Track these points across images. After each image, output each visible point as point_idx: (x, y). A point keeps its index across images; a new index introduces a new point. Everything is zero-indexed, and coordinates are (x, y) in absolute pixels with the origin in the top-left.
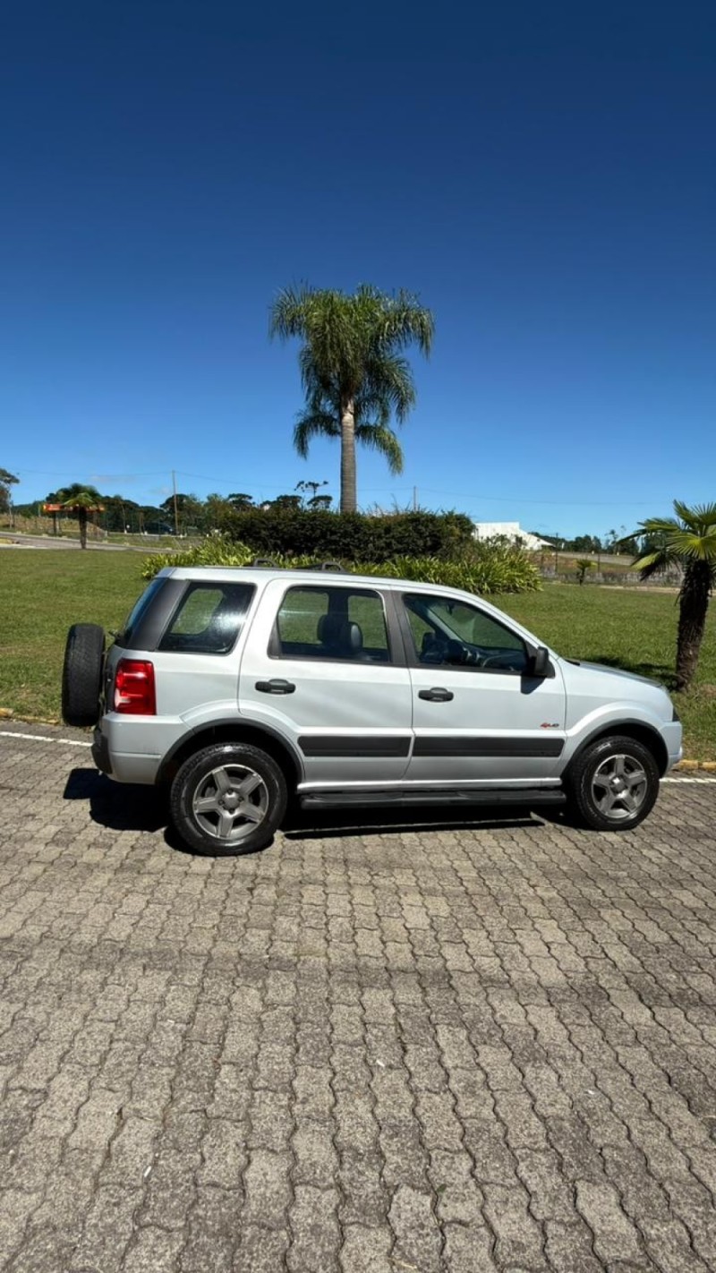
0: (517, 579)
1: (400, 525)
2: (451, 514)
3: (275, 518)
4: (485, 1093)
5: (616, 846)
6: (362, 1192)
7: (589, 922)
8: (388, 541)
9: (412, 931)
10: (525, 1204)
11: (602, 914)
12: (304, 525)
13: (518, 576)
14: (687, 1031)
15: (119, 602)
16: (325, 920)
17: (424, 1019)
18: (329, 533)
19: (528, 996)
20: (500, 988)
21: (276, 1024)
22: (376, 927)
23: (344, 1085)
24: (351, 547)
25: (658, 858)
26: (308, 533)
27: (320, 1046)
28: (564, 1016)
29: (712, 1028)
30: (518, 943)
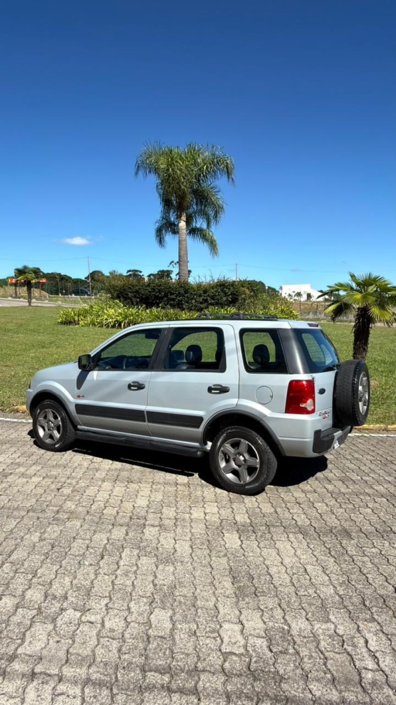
1: (213, 288)
2: (245, 280)
3: (137, 285)
7: (235, 503)
8: (205, 298)
9: (136, 508)
12: (154, 290)
14: (254, 551)
15: (39, 338)
16: (91, 503)
17: (120, 546)
18: (169, 294)
19: (181, 536)
20: (168, 533)
21: (42, 547)
22: (117, 506)
23: (63, 571)
24: (183, 302)
26: (157, 294)
27: (60, 556)
28: (194, 545)
29: (269, 549)
30: (191, 513)
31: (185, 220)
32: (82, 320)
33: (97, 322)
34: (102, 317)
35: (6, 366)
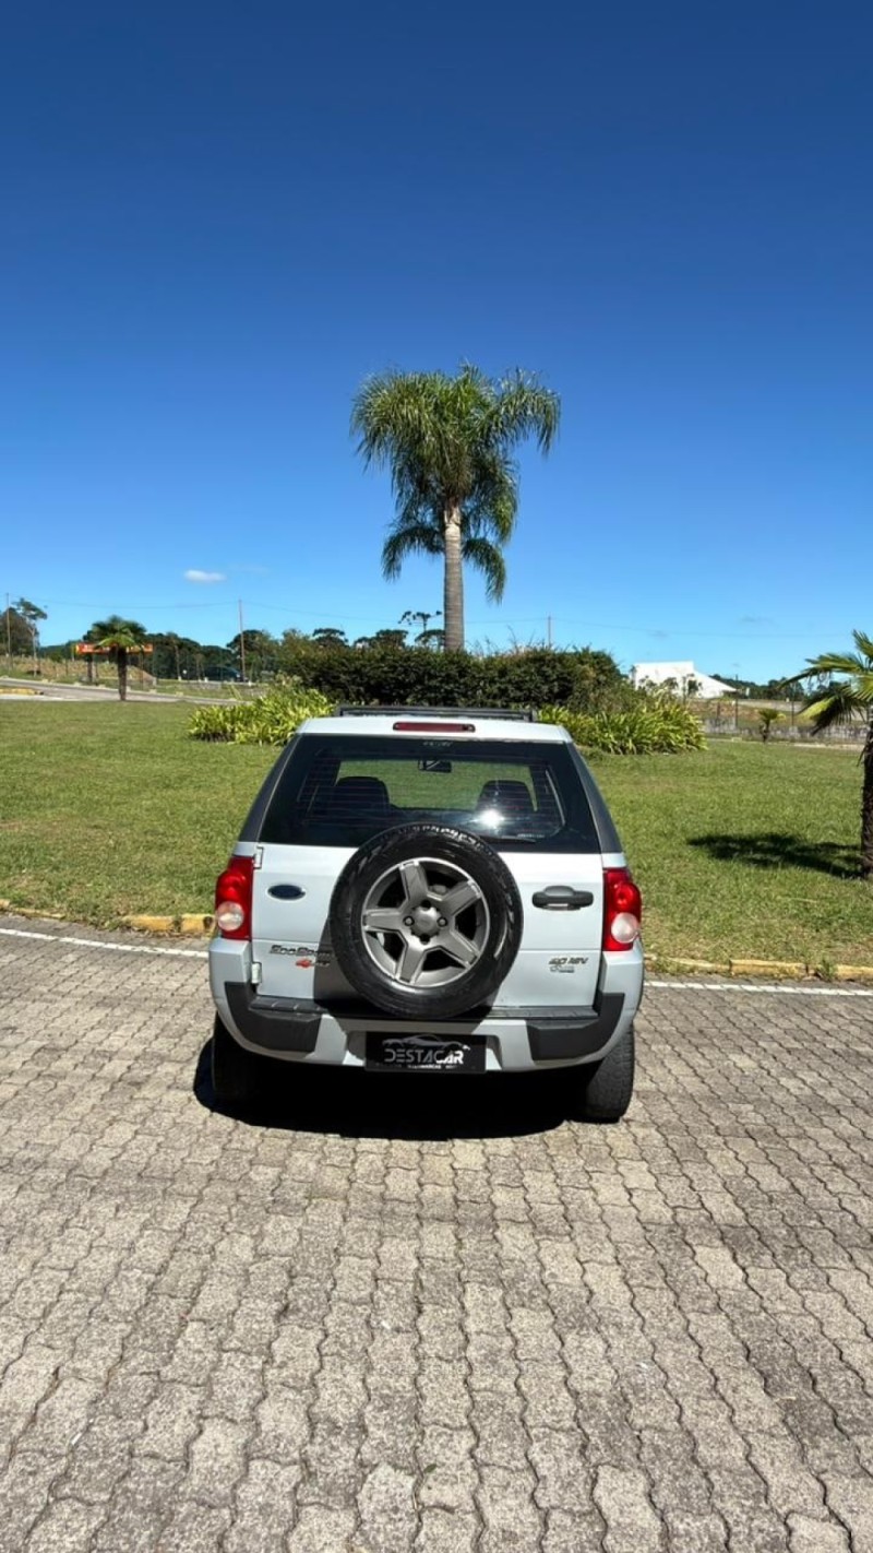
0: (672, 734)
1: (519, 666)
2: (586, 651)
3: (358, 659)
4: (509, 1363)
5: (747, 1073)
6: (331, 1470)
7: (689, 1164)
8: (503, 687)
9: (460, 1172)
10: (530, 1490)
11: (709, 1156)
12: (396, 668)
13: (673, 731)
14: (784, 1298)
15: (156, 767)
16: (352, 1157)
17: (452, 1276)
18: (426, 677)
19: (591, 1252)
20: (557, 1241)
21: (266, 1277)
22: (415, 1166)
23: (334, 1349)
24: (456, 695)
25: (800, 1088)
26: (400, 678)
27: (315, 1304)
28: (632, 1276)
29: (818, 1294)
30: (592, 1188)
31: (459, 522)
32: (240, 729)
33: (273, 735)
34: (286, 725)
35: (96, 827)
